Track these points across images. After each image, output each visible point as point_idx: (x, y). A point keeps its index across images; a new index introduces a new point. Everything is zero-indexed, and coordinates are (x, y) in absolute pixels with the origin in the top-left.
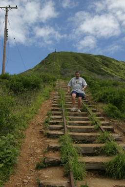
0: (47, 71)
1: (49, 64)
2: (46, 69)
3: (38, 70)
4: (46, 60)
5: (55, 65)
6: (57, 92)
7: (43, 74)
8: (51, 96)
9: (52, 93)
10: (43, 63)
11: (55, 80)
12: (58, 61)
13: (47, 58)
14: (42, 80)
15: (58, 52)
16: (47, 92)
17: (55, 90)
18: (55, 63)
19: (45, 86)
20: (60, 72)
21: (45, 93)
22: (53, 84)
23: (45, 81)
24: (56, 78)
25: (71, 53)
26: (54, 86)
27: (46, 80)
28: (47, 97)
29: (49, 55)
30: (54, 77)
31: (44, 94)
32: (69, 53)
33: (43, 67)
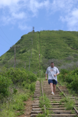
0: (20, 65)
1: (24, 52)
2: (19, 61)
3: (4, 63)
4: (19, 45)
5: (33, 53)
6: (38, 101)
7: (14, 69)
8: (26, 108)
9: (29, 103)
10: (13, 51)
11: (33, 80)
12: (38, 47)
13: (19, 42)
14: (10, 81)
15: (38, 32)
16: (20, 101)
17: (34, 97)
18: (33, 50)
19: (15, 92)
20: (42, 65)
21: (16, 103)
22: (30, 86)
23: (16, 82)
24: (35, 76)
25: (60, 32)
26: (32, 89)
27: (18, 81)
28: (19, 110)
29: (22, 37)
30: (32, 74)
31: (14, 106)
32: (57, 32)
33: (13, 57)
